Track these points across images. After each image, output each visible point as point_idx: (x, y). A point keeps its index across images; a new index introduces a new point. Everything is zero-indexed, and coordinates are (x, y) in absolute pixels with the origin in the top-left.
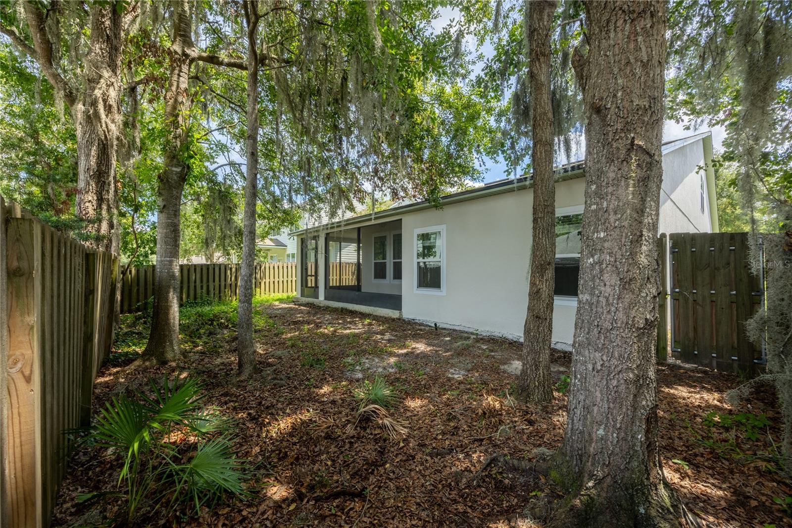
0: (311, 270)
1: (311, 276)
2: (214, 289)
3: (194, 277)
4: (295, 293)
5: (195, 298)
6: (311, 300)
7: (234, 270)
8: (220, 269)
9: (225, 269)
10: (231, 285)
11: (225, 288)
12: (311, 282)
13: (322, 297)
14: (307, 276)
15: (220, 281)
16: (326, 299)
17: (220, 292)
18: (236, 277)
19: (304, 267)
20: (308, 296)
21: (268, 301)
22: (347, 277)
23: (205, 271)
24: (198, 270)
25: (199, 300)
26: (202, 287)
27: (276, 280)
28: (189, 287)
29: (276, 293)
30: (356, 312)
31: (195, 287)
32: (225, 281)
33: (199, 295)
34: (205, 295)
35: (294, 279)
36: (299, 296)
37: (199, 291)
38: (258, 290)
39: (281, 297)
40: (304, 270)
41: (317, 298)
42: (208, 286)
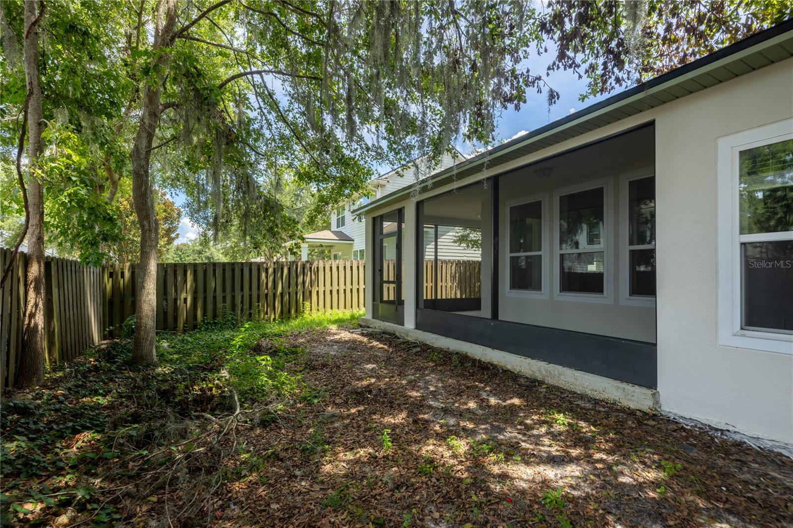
0: (389, 273)
1: (389, 282)
2: (242, 302)
3: (213, 284)
4: (362, 311)
5: (215, 316)
6: (390, 326)
7: (271, 271)
8: (251, 270)
9: (259, 270)
10: (267, 295)
11: (258, 302)
12: (389, 293)
13: (410, 323)
14: (382, 282)
15: (250, 289)
16: (418, 327)
17: (250, 308)
18: (274, 281)
19: (378, 268)
20: (384, 319)
21: (320, 324)
22: (444, 285)
23: (228, 274)
24: (219, 272)
25: (219, 319)
26: (224, 298)
27: (335, 288)
28: (205, 298)
29: (335, 310)
30: (495, 367)
31: (215, 298)
32: (259, 289)
33: (219, 311)
34: (228, 311)
35: (362, 286)
36: (369, 316)
37: (220, 305)
38: (307, 304)
39: (341, 316)
40: (377, 273)
41: (402, 323)
42: (233, 297)
